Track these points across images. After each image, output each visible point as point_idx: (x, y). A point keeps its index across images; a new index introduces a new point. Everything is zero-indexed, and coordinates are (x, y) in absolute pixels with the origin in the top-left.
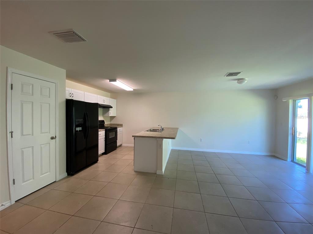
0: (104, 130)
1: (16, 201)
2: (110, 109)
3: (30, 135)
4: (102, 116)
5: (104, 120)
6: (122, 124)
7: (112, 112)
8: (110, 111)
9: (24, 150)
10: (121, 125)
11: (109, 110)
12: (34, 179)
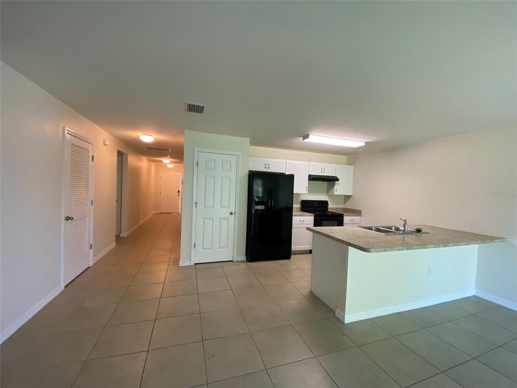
0: (314, 215)
1: (195, 264)
2: (336, 182)
3: (210, 207)
4: (326, 194)
5: (327, 201)
6: (361, 211)
7: (340, 189)
8: (336, 187)
9: (205, 220)
10: (357, 213)
11: (334, 185)
12: (212, 249)
